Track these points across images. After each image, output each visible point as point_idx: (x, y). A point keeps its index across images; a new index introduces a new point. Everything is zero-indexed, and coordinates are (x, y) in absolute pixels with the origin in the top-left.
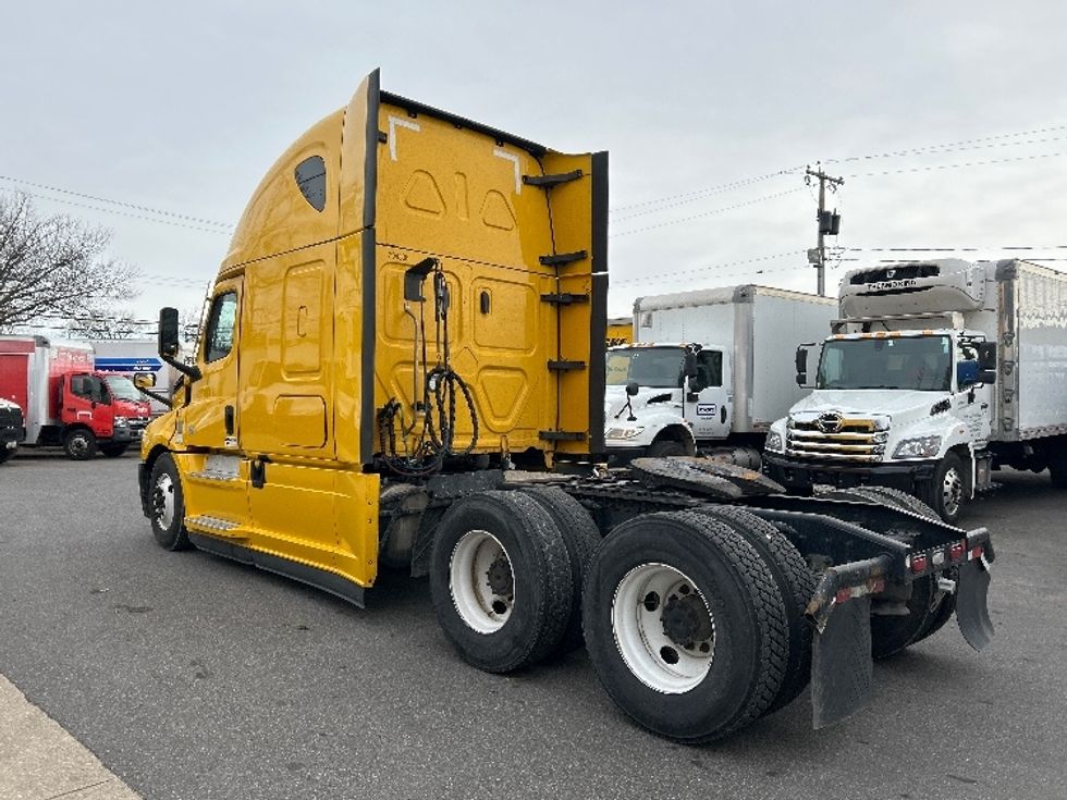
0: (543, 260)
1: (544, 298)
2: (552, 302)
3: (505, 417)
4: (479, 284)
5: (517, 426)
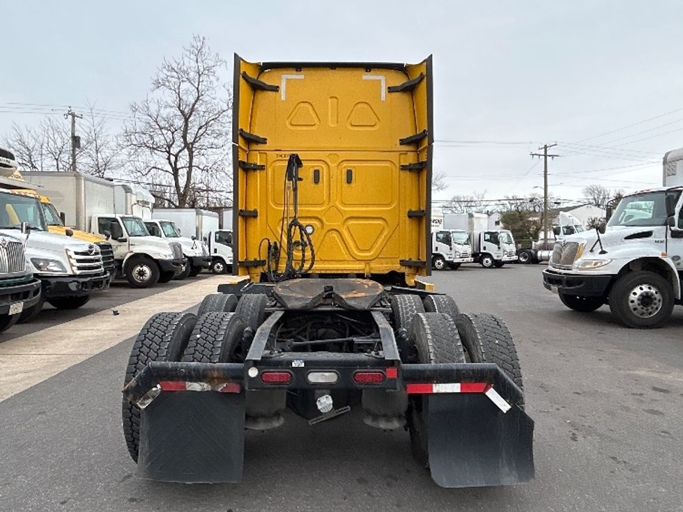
0: (403, 142)
1: (404, 168)
2: (410, 170)
3: (368, 251)
4: (345, 165)
5: (380, 256)
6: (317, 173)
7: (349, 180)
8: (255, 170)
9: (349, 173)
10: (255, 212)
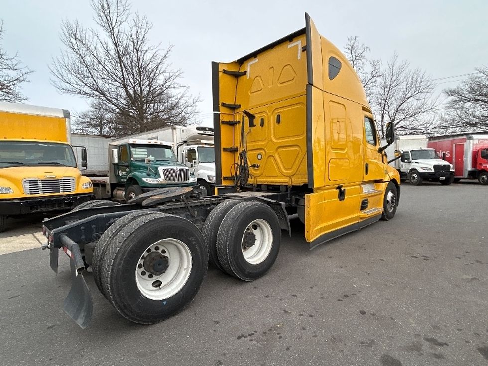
3: (291, 169)
4: (277, 111)
5: (297, 173)
6: (263, 120)
7: (279, 121)
8: (236, 124)
9: (279, 116)
10: (237, 148)
